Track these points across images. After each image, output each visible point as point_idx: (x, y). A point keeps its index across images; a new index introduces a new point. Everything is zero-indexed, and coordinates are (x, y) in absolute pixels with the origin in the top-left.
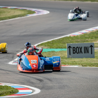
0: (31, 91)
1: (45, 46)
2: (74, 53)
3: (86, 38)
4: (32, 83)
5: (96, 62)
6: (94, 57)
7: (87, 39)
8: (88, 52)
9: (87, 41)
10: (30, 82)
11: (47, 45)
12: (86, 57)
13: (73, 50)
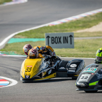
0: (8, 82)
1: (23, 36)
2: (52, 43)
3: (65, 27)
4: (9, 74)
5: (75, 53)
6: (73, 47)
7: (66, 29)
8: (67, 42)
9: (67, 31)
10: (7, 73)
11: (24, 34)
12: (66, 48)
13: (52, 40)
